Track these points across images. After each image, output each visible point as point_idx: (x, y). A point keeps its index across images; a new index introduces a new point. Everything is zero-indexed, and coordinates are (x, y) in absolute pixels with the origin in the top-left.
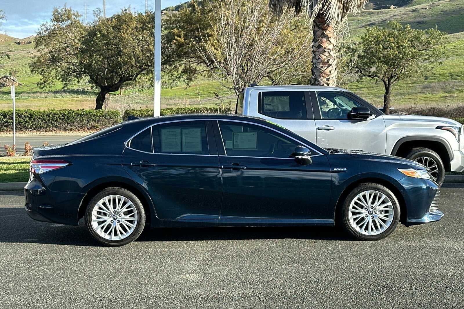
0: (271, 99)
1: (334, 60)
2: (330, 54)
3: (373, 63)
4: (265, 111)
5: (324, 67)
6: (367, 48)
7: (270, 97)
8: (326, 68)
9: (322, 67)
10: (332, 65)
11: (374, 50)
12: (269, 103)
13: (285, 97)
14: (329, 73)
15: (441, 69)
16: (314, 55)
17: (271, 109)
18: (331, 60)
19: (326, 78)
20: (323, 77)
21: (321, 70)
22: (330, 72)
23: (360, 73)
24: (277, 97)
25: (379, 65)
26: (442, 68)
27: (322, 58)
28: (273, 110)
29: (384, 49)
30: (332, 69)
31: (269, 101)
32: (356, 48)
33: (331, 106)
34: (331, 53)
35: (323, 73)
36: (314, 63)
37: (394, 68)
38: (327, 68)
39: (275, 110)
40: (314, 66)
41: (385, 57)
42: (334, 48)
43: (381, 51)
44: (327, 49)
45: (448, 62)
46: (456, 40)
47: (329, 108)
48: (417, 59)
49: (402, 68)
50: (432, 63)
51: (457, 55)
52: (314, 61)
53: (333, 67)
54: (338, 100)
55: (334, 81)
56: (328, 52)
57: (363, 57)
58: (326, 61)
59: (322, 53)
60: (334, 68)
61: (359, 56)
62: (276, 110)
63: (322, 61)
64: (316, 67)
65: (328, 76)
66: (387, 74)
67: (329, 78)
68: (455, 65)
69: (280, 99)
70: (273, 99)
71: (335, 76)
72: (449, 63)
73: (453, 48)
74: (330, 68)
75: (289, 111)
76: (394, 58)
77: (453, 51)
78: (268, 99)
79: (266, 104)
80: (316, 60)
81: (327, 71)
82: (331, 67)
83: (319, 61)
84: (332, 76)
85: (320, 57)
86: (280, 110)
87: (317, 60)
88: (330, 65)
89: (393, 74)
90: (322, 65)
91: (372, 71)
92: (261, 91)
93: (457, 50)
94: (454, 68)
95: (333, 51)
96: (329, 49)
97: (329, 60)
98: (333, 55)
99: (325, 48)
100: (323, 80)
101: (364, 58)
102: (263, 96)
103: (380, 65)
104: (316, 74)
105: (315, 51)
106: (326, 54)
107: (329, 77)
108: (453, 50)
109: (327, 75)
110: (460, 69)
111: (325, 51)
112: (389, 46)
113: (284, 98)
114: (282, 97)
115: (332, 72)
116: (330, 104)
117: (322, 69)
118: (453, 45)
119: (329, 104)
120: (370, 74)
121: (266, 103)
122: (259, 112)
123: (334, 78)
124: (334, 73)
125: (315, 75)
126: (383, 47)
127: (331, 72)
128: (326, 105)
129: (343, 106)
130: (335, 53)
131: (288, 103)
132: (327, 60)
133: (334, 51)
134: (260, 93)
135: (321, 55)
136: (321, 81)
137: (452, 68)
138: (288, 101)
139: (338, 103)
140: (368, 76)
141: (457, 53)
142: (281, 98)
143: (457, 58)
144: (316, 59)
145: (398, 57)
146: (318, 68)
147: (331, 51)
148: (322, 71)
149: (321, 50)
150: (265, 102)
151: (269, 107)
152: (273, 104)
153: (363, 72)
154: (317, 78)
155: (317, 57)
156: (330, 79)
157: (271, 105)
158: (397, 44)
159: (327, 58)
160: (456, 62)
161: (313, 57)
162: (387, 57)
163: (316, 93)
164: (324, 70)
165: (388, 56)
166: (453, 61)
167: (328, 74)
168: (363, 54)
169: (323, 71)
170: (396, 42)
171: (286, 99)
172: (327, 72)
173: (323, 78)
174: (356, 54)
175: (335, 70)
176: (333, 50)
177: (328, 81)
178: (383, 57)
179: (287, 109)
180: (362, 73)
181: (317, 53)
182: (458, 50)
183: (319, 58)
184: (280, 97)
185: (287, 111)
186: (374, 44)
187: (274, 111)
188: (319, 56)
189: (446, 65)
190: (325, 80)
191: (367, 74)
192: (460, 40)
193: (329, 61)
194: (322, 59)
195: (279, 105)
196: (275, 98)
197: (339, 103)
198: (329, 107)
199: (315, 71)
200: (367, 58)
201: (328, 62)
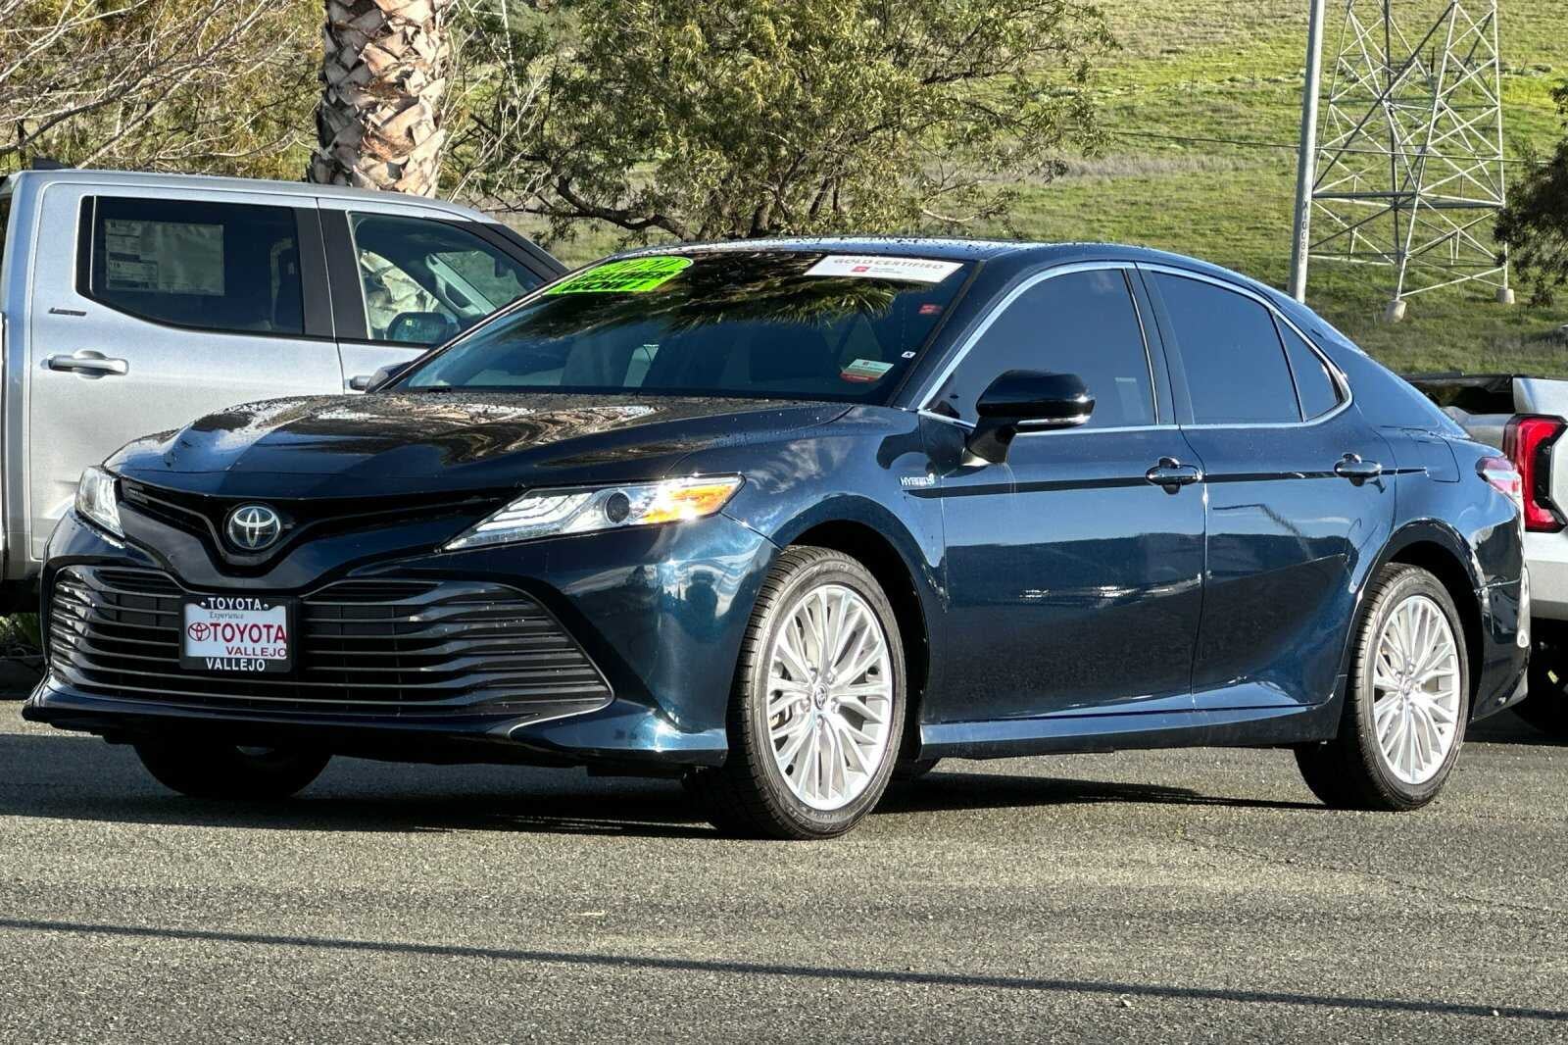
0: (137, 233)
1: (433, 75)
2: (415, 45)
3: (642, 134)
4: (108, 286)
5: (379, 108)
6: (607, 34)
7: (133, 224)
8: (388, 112)
9: (372, 107)
10: (421, 99)
11: (647, 51)
12: (128, 252)
13: (205, 230)
14: (401, 140)
15: (1128, 234)
16: (331, 47)
17: (137, 279)
18: (418, 78)
19: (390, 165)
20: (374, 156)
21: (366, 121)
22: (410, 133)
23: (559, 191)
24: (170, 227)
25: (676, 148)
26: (1136, 227)
27: (372, 60)
28: (146, 285)
29: (715, 51)
30: (419, 123)
31: (129, 241)
32: (539, 29)
33: (403, 305)
34: (420, 43)
35: (373, 136)
36: (330, 87)
37: (773, 178)
38: (397, 114)
39: (155, 285)
40: (333, 100)
41: (719, 99)
42: (434, 19)
43: (693, 65)
44: (398, 21)
45: (1181, 188)
46: (1246, 34)
47: (396, 311)
48: (911, 133)
49: (820, 178)
50: (1005, 164)
51: (1243, 142)
52: (334, 75)
53: (423, 111)
54: (443, 272)
55: (424, 179)
56: (405, 36)
57: (577, 88)
58: (392, 78)
59: (373, 40)
60: (429, 115)
61: (555, 82)
62: (162, 287)
63: (372, 76)
64: (340, 106)
65: (400, 155)
66: (726, 211)
67: (404, 166)
68: (1221, 209)
69: (178, 237)
70: (147, 232)
71: (431, 156)
72: (1183, 194)
73: (1217, 87)
74: (410, 117)
75: (221, 292)
76: (777, 114)
77: (1215, 110)
78: (123, 230)
79: (115, 256)
80: (345, 73)
81: (396, 130)
82: (415, 109)
83: (359, 75)
84: (418, 154)
85: (362, 57)
86: (181, 285)
87: (350, 70)
88: (409, 102)
89: (766, 217)
90: (372, 99)
91: (637, 186)
92: (95, 192)
93: (1242, 109)
94: (1217, 231)
95: (428, 32)
96: (409, 22)
97: (408, 75)
98: (428, 54)
99: (390, 16)
100: (372, 172)
101: (585, 98)
102: (101, 214)
103: (683, 150)
104: (337, 138)
105: (341, 29)
106: (395, 44)
107: (400, 161)
108: (1221, 101)
109: (393, 147)
110: (1259, 241)
111: (388, 31)
112: (742, 35)
113: (200, 234)
114: (192, 228)
115: (420, 135)
116: (402, 295)
117: (370, 116)
118: (1220, 70)
119: (396, 295)
120: (621, 206)
121: (117, 249)
122: (82, 289)
123: (427, 168)
124: (430, 143)
125: (336, 146)
126: (709, 37)
127: (414, 133)
128: (383, 297)
129: (465, 303)
130: (438, 42)
131: (220, 257)
132: (397, 73)
133: (435, 35)
134: (87, 202)
135: (369, 46)
136: (362, 176)
137: (1206, 228)
138: (218, 246)
139: (441, 285)
140: (606, 215)
141: (1243, 130)
142: (189, 231)
143: (1241, 163)
144: (344, 67)
145: (800, 107)
146: (349, 112)
147: (417, 32)
148: (369, 126)
149: (369, 21)
150: (113, 246)
151: (128, 271)
152: (149, 258)
153: (574, 188)
154: (344, 162)
155: (348, 58)
156: (410, 167)
157: (136, 259)
158: (795, 26)
159: (400, 65)
160: (1234, 191)
161: (330, 56)
162: (728, 100)
163: (349, 218)
164: (379, 124)
165: (736, 96)
166: (1215, 179)
167: (397, 142)
168: (579, 72)
169: (375, 127)
170: (786, 11)
171: (211, 237)
172: (396, 135)
173: (372, 161)
174: (538, 70)
175: (432, 125)
176: (427, 26)
177: (399, 177)
178: (707, 99)
179: (213, 282)
180: (571, 199)
181: (348, 37)
182: (1250, 104)
183: (360, 63)
184: (179, 227)
185: (212, 291)
186: (650, 17)
187: (151, 289)
188: (358, 53)
189: (1164, 206)
190: (382, 171)
191: (604, 203)
192: (1271, 34)
193: (407, 82)
194: (372, 68)
195: (176, 263)
196: (159, 227)
197: (448, 287)
198: (393, 307)
199: (334, 124)
200: (608, 101)
201: (402, 85)
